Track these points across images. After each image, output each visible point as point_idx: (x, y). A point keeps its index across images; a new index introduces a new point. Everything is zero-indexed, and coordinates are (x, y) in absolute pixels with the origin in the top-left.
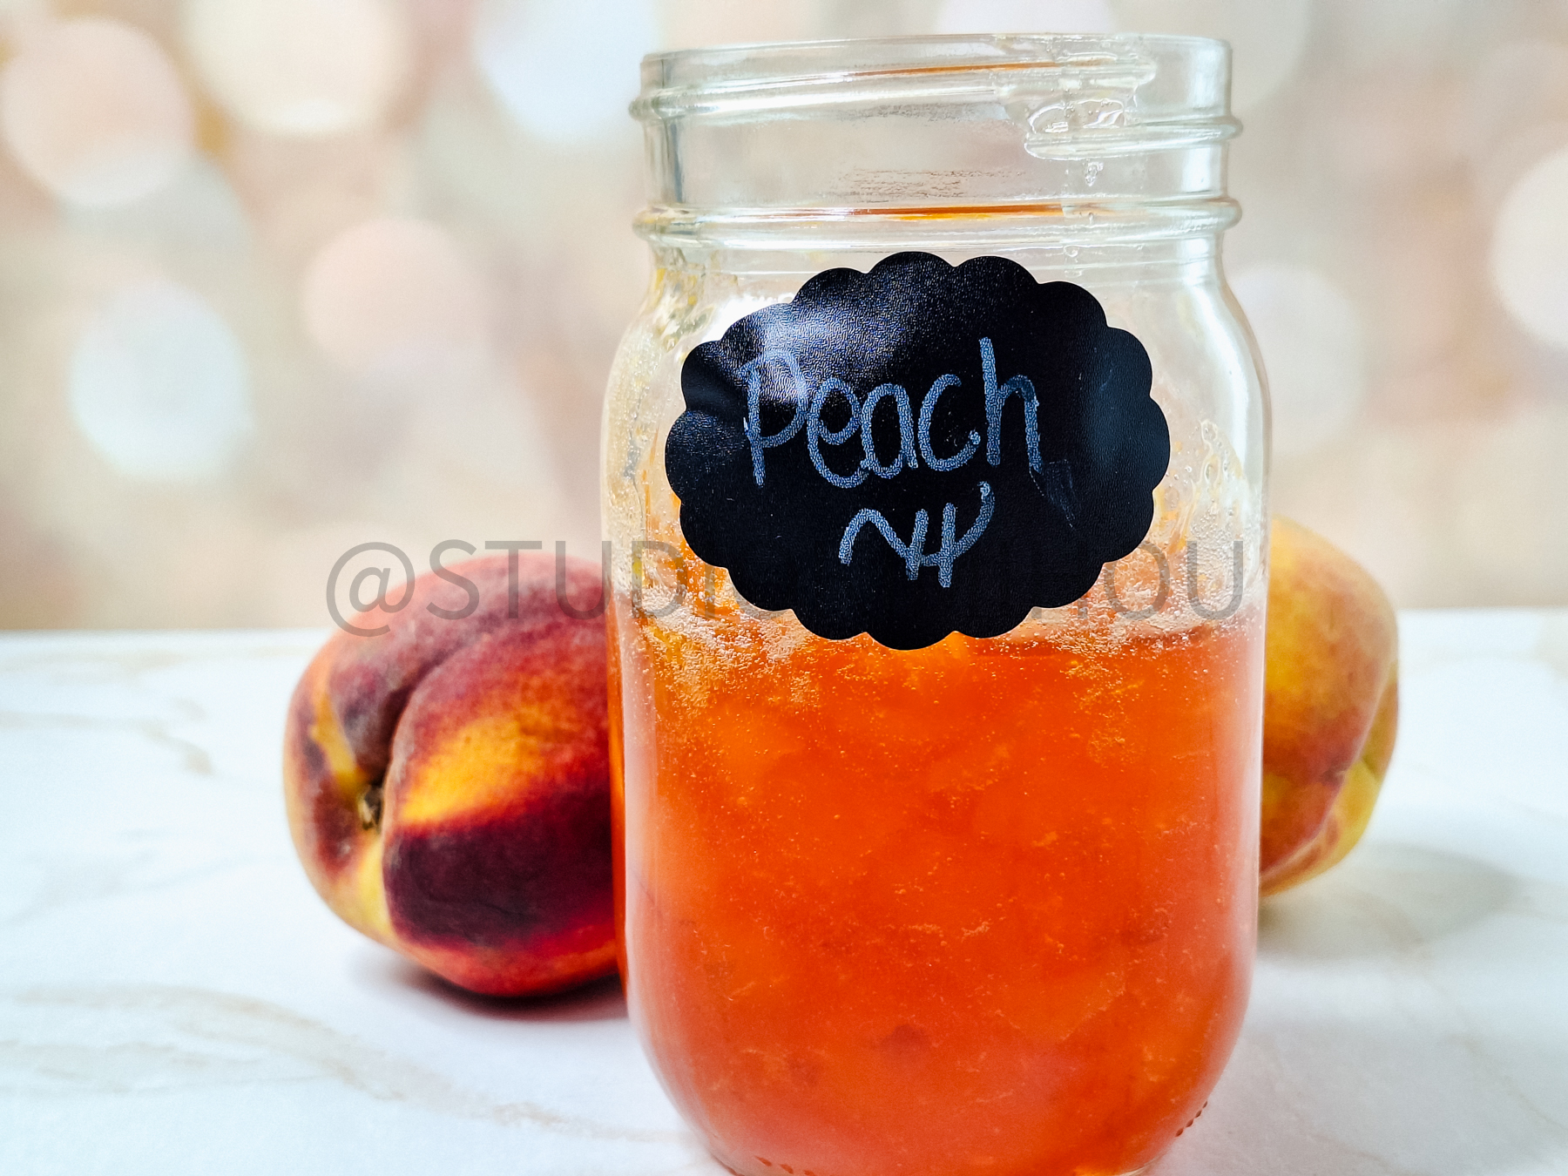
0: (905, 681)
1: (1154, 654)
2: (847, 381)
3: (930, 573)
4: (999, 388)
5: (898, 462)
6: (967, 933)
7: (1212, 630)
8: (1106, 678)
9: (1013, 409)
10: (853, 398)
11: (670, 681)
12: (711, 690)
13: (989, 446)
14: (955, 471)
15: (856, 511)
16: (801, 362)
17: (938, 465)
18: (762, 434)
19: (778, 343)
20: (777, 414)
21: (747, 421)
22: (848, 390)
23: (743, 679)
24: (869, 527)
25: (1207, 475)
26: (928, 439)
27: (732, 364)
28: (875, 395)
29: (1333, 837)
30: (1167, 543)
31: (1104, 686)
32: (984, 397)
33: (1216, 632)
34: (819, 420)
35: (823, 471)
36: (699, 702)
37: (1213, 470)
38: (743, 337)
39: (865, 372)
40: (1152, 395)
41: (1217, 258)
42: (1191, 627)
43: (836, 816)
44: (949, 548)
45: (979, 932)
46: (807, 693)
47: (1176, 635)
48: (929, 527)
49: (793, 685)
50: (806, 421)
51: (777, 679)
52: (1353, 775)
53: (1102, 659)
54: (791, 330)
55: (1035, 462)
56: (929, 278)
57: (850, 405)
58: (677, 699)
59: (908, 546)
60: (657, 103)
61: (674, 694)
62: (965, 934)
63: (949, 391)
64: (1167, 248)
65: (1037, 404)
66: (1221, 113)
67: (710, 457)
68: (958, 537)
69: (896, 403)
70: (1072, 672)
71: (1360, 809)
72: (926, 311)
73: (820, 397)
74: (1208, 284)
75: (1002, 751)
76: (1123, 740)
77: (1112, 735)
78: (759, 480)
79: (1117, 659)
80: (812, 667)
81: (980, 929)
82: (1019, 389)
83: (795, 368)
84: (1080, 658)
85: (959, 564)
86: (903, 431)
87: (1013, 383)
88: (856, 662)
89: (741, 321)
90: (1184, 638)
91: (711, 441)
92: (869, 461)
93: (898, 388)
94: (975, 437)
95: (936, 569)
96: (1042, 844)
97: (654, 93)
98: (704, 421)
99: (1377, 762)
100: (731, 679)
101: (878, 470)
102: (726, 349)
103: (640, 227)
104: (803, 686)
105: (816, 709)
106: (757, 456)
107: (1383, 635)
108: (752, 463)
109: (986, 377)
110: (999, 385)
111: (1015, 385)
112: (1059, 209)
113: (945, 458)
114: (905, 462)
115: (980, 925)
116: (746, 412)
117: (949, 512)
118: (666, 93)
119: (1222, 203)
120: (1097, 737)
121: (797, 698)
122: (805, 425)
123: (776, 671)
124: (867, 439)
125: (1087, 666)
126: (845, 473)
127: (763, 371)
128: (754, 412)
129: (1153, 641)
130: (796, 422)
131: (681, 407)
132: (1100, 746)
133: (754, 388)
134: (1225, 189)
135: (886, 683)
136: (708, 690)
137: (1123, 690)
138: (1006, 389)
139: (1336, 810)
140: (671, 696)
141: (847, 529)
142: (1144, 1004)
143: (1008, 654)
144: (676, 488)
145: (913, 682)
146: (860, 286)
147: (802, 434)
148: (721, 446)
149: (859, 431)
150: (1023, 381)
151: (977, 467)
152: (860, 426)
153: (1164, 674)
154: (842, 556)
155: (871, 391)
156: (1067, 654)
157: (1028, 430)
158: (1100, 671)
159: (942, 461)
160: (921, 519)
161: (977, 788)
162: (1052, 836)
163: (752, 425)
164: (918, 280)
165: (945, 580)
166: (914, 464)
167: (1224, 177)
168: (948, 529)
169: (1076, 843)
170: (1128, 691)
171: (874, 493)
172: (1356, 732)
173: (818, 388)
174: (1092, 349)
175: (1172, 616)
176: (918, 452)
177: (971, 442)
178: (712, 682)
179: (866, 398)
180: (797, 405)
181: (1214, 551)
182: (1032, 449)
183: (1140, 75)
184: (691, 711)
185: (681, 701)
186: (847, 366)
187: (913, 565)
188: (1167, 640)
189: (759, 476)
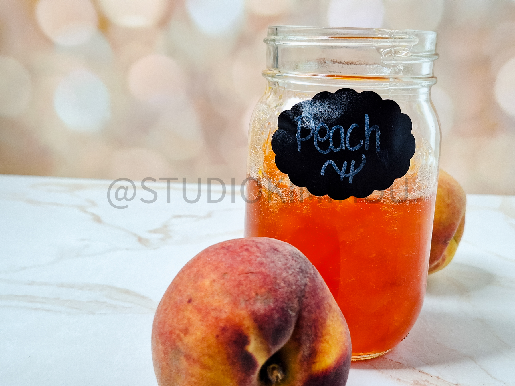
0: (336, 209)
1: (407, 205)
2: (326, 124)
3: (346, 179)
4: (369, 128)
5: (340, 148)
6: (349, 281)
7: (423, 199)
8: (393, 211)
9: (373, 135)
10: (328, 129)
11: (268, 205)
12: (280, 208)
13: (366, 144)
14: (355, 151)
15: (327, 160)
16: (313, 117)
17: (351, 149)
18: (301, 137)
19: (307, 112)
20: (306, 132)
21: (297, 133)
22: (326, 126)
23: (290, 206)
24: (330, 165)
25: (425, 155)
26: (349, 141)
27: (293, 117)
28: (334, 128)
29: (444, 260)
30: (412, 174)
31: (392, 213)
32: (365, 130)
33: (424, 200)
34: (318, 134)
35: (318, 148)
36: (276, 211)
37: (426, 154)
38: (297, 109)
39: (332, 122)
40: (412, 133)
41: (430, 94)
42: (417, 198)
43: (314, 246)
44: (353, 172)
45: (352, 281)
46: (308, 211)
47: (413, 200)
48: (347, 166)
49: (304, 208)
50: (314, 134)
51: (299, 206)
52: (451, 242)
53: (392, 206)
54: (311, 108)
55: (378, 150)
56: (351, 96)
57: (327, 131)
58: (269, 210)
59: (341, 171)
60: (274, 40)
61: (269, 209)
62: (348, 281)
63: (355, 128)
64: (415, 90)
65: (380, 133)
66: (434, 53)
67: (285, 143)
68: (355, 169)
69: (340, 131)
70: (383, 209)
71: (452, 252)
72: (350, 105)
73: (318, 128)
74: (427, 101)
75: (362, 230)
76: (396, 229)
77: (393, 227)
78: (299, 150)
79: (396, 206)
80: (310, 203)
81: (352, 280)
82: (375, 129)
83: (311, 118)
84: (386, 205)
85: (355, 177)
86: (342, 139)
87: (374, 127)
88: (323, 203)
89: (296, 104)
90: (415, 201)
91: (285, 138)
92: (331, 147)
93: (341, 126)
94: (362, 142)
95: (348, 178)
96: (371, 257)
97: (273, 37)
98: (284, 132)
99: (457, 240)
100: (286, 206)
101: (333, 149)
102: (292, 112)
103: (264, 74)
104: (307, 209)
105: (310, 215)
106: (299, 143)
107: (462, 202)
108: (297, 145)
109: (366, 125)
110: (370, 127)
111: (374, 128)
112: (389, 79)
113: (353, 147)
114: (342, 147)
115: (352, 279)
116: (297, 131)
117: (353, 162)
118: (277, 38)
119: (433, 79)
120: (389, 228)
121: (305, 212)
122: (314, 135)
123: (299, 204)
124: (331, 140)
125: (388, 208)
126: (324, 149)
127: (302, 119)
128: (299, 131)
129: (407, 202)
130: (311, 134)
131: (277, 128)
132: (390, 230)
133: (300, 123)
134: (433, 74)
135: (331, 209)
136: (278, 208)
137: (397, 215)
138: (371, 129)
139: (445, 253)
140: (268, 209)
141: (324, 165)
142: (396, 303)
143: (366, 203)
144: (274, 150)
145: (338, 209)
146: (331, 97)
147: (313, 137)
148: (289, 140)
149: (329, 138)
150: (376, 126)
151: (362, 150)
152: (329, 137)
153: (409, 211)
154: (322, 173)
155: (333, 127)
156: (383, 204)
157: (377, 141)
158: (391, 209)
159: (352, 148)
160: (345, 164)
161: (354, 240)
162: (374, 255)
163: (298, 134)
164: (348, 96)
165: (351, 181)
166: (344, 148)
167: (433, 70)
168: (352, 167)
169: (381, 257)
170: (398, 215)
171: (332, 156)
172: (454, 230)
173: (318, 125)
174: (396, 119)
175: (412, 195)
176: (345, 145)
177: (361, 143)
178: (280, 206)
179: (332, 129)
180: (311, 130)
181: (425, 177)
182: (377, 146)
183: (415, 42)
184: (273, 214)
185: (270, 211)
186: (327, 120)
187: (342, 177)
188: (410, 201)
189: (299, 149)
